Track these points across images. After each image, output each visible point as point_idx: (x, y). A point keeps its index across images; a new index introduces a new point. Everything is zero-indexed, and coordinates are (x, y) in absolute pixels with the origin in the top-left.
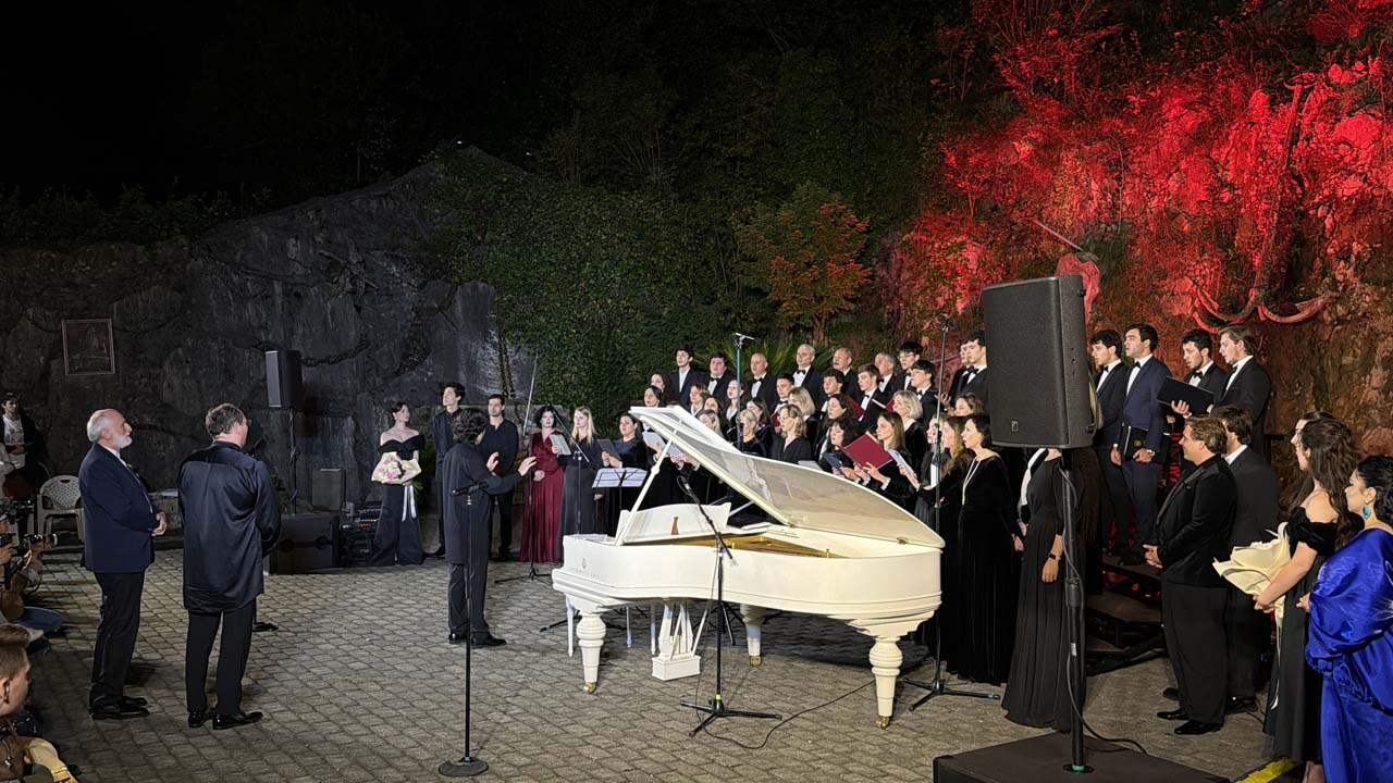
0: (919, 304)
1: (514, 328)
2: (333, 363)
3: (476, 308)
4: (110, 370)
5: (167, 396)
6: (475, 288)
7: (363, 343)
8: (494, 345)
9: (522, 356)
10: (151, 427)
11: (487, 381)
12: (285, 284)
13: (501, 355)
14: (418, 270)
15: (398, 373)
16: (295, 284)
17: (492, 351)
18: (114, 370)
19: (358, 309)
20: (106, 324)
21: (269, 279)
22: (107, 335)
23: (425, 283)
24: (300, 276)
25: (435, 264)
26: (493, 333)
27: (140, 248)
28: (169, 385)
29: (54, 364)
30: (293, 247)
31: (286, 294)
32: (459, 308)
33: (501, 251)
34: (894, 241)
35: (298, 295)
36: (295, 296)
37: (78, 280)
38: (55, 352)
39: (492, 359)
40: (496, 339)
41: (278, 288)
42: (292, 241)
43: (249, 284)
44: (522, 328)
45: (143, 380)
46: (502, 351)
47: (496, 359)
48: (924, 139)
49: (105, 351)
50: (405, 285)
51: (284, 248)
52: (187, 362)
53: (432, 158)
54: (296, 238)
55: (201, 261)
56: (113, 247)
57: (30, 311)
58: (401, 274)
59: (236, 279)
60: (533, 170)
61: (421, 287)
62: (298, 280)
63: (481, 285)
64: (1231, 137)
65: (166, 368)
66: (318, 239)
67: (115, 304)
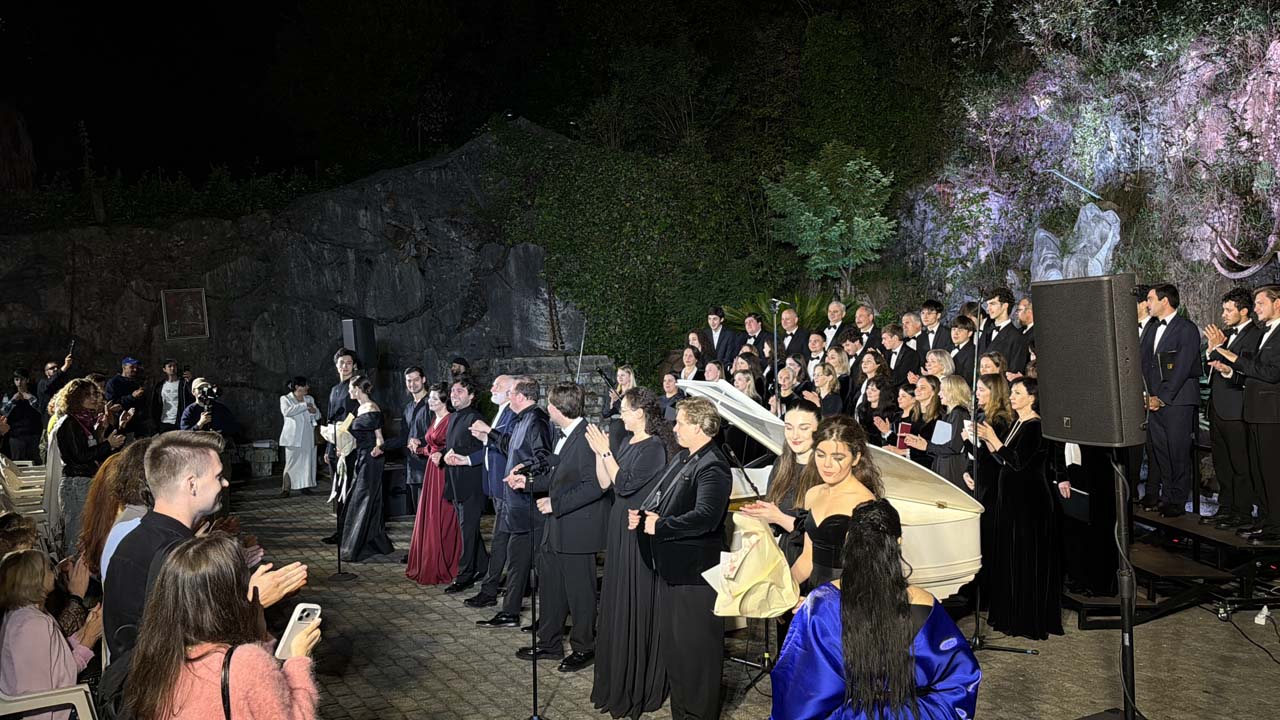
0: (942, 253)
1: (563, 285)
2: (402, 322)
3: (528, 267)
4: (204, 333)
5: (255, 356)
6: (526, 249)
7: (428, 303)
8: (544, 301)
9: (570, 311)
10: (243, 385)
11: (539, 335)
12: (357, 252)
13: (551, 311)
14: (475, 235)
15: (459, 329)
16: (366, 251)
17: (543, 306)
18: (207, 332)
19: (423, 272)
20: (200, 293)
21: (344, 247)
22: (201, 303)
23: (481, 246)
24: (370, 244)
25: (490, 228)
26: (543, 290)
27: (228, 223)
28: (258, 347)
29: (156, 330)
30: (364, 217)
31: (358, 260)
32: (512, 268)
33: (549, 214)
34: (917, 193)
35: (369, 262)
36: (367, 262)
37: (174, 254)
38: (155, 320)
39: (542, 314)
40: (546, 296)
41: (351, 256)
42: (363, 212)
43: (325, 252)
44: (569, 285)
45: (235, 342)
46: (552, 307)
47: (546, 313)
48: (946, 94)
49: (200, 317)
50: (463, 248)
51: (356, 219)
52: (273, 325)
53: (485, 131)
54: (366, 208)
55: (282, 233)
56: (204, 223)
57: (133, 283)
58: (460, 238)
59: (313, 248)
60: (577, 137)
61: (478, 249)
62: (368, 247)
63: (532, 246)
64: (1249, 88)
65: (255, 331)
66: (386, 209)
67: (207, 275)
